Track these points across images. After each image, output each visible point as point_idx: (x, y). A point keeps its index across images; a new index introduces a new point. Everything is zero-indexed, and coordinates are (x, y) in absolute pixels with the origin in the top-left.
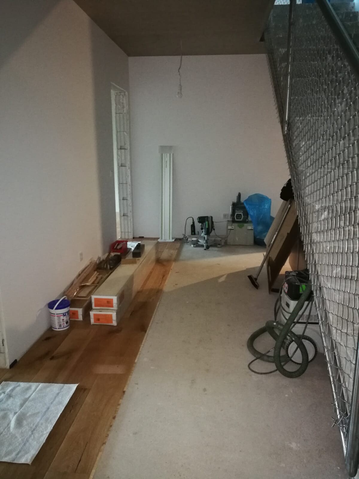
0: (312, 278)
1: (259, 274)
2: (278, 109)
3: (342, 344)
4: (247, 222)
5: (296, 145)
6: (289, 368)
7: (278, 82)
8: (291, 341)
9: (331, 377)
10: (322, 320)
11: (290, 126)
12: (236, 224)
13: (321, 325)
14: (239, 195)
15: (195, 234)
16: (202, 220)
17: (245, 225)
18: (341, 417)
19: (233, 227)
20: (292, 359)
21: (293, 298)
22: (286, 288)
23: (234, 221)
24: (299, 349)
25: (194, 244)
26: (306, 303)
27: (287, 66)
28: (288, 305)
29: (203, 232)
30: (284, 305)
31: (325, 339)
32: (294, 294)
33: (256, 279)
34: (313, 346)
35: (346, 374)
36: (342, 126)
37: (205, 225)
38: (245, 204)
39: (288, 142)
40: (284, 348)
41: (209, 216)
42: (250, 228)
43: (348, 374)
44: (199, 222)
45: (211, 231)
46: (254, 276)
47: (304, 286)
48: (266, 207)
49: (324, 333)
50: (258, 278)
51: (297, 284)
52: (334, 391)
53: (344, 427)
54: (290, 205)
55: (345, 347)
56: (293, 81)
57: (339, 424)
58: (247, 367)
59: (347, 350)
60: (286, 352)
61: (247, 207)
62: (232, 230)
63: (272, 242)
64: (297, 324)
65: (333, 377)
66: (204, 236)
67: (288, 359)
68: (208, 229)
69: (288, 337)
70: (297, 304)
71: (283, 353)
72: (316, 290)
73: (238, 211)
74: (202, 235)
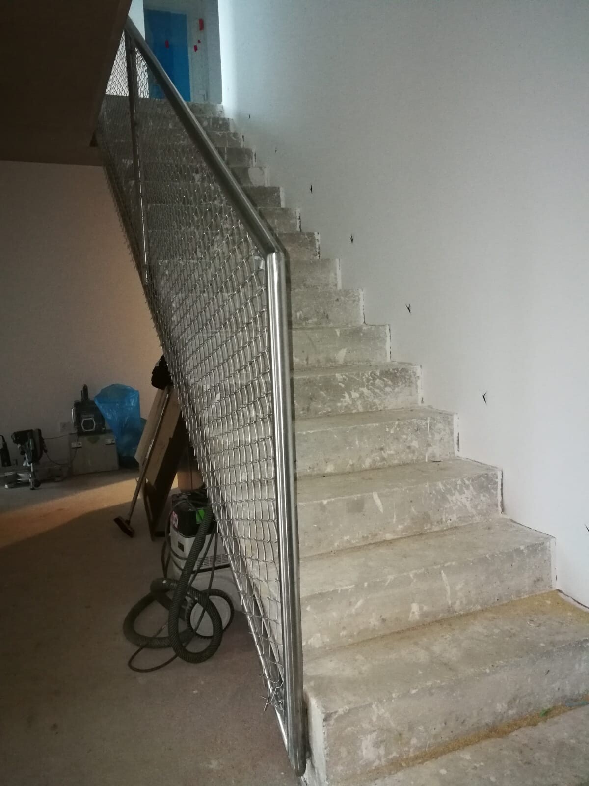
0: (210, 494)
1: (132, 513)
2: (132, 248)
3: (261, 579)
4: (105, 432)
5: (164, 300)
6: (196, 647)
7: (125, 207)
8: (192, 604)
9: (254, 635)
10: (231, 552)
11: (152, 272)
12: (86, 438)
13: (231, 562)
14: (85, 389)
15: (9, 464)
16: (21, 437)
17: (102, 437)
18: (273, 690)
19: (81, 443)
20: (198, 632)
21: (188, 534)
22: (176, 521)
23: (80, 433)
24: (206, 613)
25: (9, 483)
26: (208, 537)
27: (137, 186)
28: (181, 547)
29: (25, 459)
30: (175, 548)
31: (239, 580)
32: (189, 528)
33: (128, 522)
34: (226, 603)
35: (272, 620)
36: (228, 279)
37: (27, 447)
38: (96, 403)
39: (152, 296)
40: (183, 619)
41: (34, 429)
42: (109, 441)
43: (275, 621)
44: (16, 442)
45: (41, 454)
46: (125, 517)
47: (201, 512)
48: (132, 404)
49: (237, 572)
50: (131, 520)
51: (190, 510)
52: (260, 654)
53: (280, 703)
54: (168, 395)
55: (265, 583)
56: (149, 207)
57: (273, 702)
58: (128, 667)
59: (269, 587)
60: (188, 623)
61: (101, 407)
62: (78, 449)
63: (147, 457)
64: (199, 574)
65: (257, 634)
66: (28, 465)
67: (192, 633)
68: (34, 451)
69: (188, 599)
70: (195, 541)
71: (182, 627)
72: (219, 512)
73: (85, 416)
74: (24, 465)
